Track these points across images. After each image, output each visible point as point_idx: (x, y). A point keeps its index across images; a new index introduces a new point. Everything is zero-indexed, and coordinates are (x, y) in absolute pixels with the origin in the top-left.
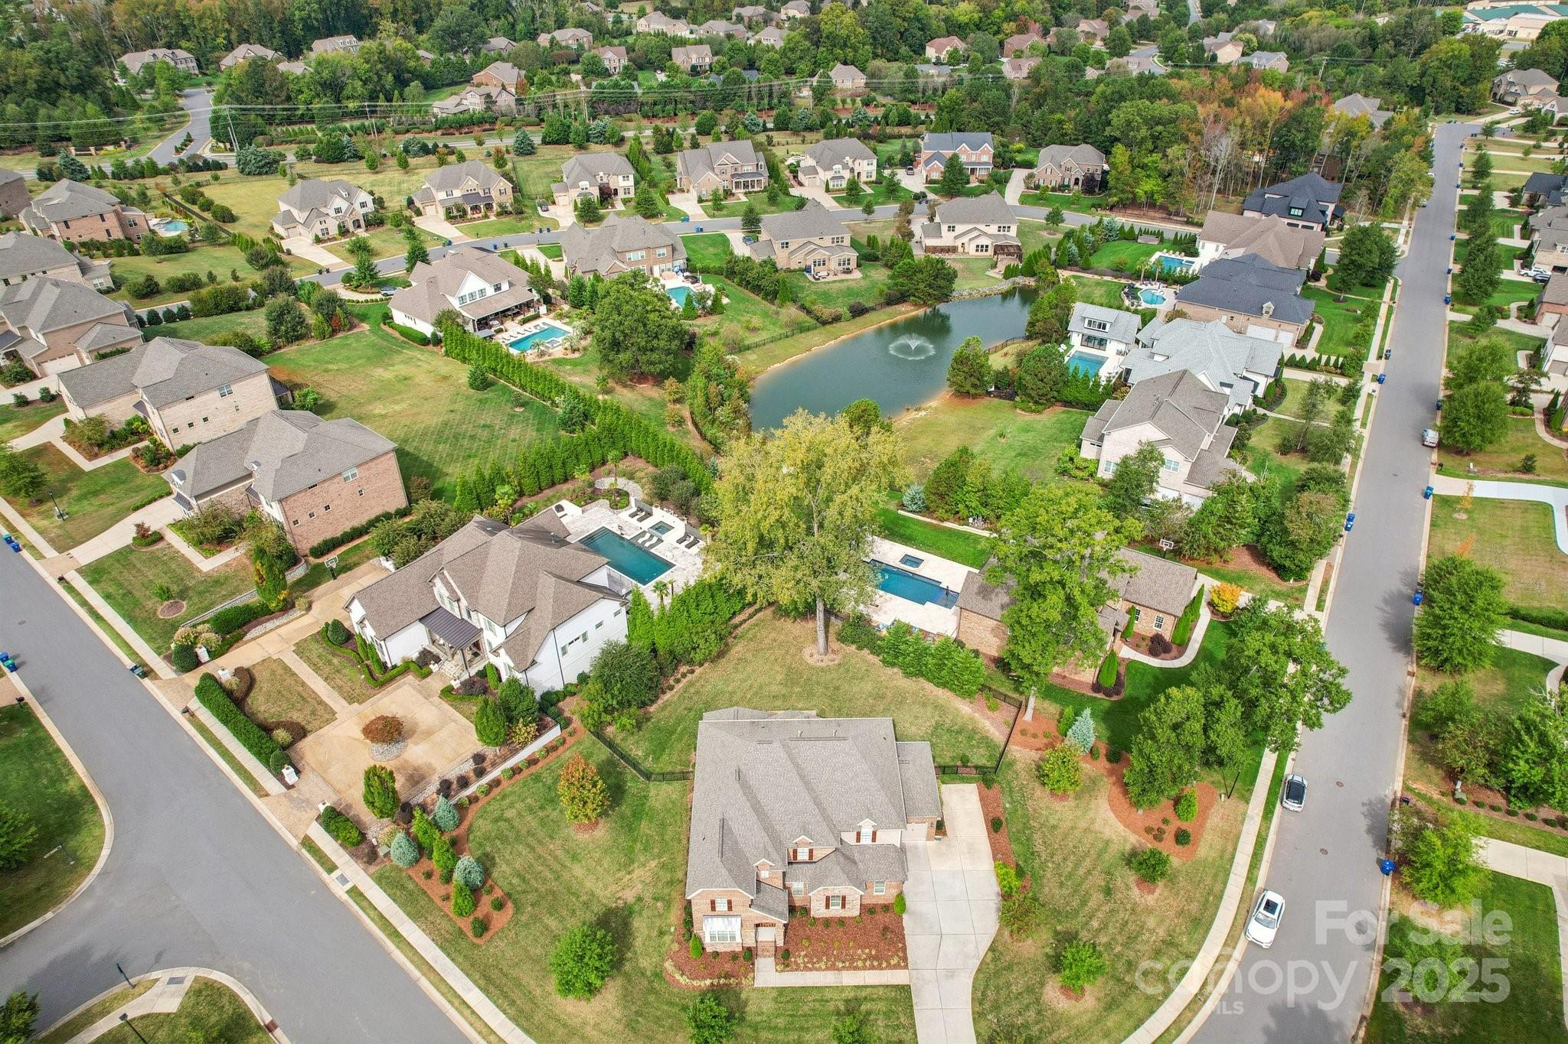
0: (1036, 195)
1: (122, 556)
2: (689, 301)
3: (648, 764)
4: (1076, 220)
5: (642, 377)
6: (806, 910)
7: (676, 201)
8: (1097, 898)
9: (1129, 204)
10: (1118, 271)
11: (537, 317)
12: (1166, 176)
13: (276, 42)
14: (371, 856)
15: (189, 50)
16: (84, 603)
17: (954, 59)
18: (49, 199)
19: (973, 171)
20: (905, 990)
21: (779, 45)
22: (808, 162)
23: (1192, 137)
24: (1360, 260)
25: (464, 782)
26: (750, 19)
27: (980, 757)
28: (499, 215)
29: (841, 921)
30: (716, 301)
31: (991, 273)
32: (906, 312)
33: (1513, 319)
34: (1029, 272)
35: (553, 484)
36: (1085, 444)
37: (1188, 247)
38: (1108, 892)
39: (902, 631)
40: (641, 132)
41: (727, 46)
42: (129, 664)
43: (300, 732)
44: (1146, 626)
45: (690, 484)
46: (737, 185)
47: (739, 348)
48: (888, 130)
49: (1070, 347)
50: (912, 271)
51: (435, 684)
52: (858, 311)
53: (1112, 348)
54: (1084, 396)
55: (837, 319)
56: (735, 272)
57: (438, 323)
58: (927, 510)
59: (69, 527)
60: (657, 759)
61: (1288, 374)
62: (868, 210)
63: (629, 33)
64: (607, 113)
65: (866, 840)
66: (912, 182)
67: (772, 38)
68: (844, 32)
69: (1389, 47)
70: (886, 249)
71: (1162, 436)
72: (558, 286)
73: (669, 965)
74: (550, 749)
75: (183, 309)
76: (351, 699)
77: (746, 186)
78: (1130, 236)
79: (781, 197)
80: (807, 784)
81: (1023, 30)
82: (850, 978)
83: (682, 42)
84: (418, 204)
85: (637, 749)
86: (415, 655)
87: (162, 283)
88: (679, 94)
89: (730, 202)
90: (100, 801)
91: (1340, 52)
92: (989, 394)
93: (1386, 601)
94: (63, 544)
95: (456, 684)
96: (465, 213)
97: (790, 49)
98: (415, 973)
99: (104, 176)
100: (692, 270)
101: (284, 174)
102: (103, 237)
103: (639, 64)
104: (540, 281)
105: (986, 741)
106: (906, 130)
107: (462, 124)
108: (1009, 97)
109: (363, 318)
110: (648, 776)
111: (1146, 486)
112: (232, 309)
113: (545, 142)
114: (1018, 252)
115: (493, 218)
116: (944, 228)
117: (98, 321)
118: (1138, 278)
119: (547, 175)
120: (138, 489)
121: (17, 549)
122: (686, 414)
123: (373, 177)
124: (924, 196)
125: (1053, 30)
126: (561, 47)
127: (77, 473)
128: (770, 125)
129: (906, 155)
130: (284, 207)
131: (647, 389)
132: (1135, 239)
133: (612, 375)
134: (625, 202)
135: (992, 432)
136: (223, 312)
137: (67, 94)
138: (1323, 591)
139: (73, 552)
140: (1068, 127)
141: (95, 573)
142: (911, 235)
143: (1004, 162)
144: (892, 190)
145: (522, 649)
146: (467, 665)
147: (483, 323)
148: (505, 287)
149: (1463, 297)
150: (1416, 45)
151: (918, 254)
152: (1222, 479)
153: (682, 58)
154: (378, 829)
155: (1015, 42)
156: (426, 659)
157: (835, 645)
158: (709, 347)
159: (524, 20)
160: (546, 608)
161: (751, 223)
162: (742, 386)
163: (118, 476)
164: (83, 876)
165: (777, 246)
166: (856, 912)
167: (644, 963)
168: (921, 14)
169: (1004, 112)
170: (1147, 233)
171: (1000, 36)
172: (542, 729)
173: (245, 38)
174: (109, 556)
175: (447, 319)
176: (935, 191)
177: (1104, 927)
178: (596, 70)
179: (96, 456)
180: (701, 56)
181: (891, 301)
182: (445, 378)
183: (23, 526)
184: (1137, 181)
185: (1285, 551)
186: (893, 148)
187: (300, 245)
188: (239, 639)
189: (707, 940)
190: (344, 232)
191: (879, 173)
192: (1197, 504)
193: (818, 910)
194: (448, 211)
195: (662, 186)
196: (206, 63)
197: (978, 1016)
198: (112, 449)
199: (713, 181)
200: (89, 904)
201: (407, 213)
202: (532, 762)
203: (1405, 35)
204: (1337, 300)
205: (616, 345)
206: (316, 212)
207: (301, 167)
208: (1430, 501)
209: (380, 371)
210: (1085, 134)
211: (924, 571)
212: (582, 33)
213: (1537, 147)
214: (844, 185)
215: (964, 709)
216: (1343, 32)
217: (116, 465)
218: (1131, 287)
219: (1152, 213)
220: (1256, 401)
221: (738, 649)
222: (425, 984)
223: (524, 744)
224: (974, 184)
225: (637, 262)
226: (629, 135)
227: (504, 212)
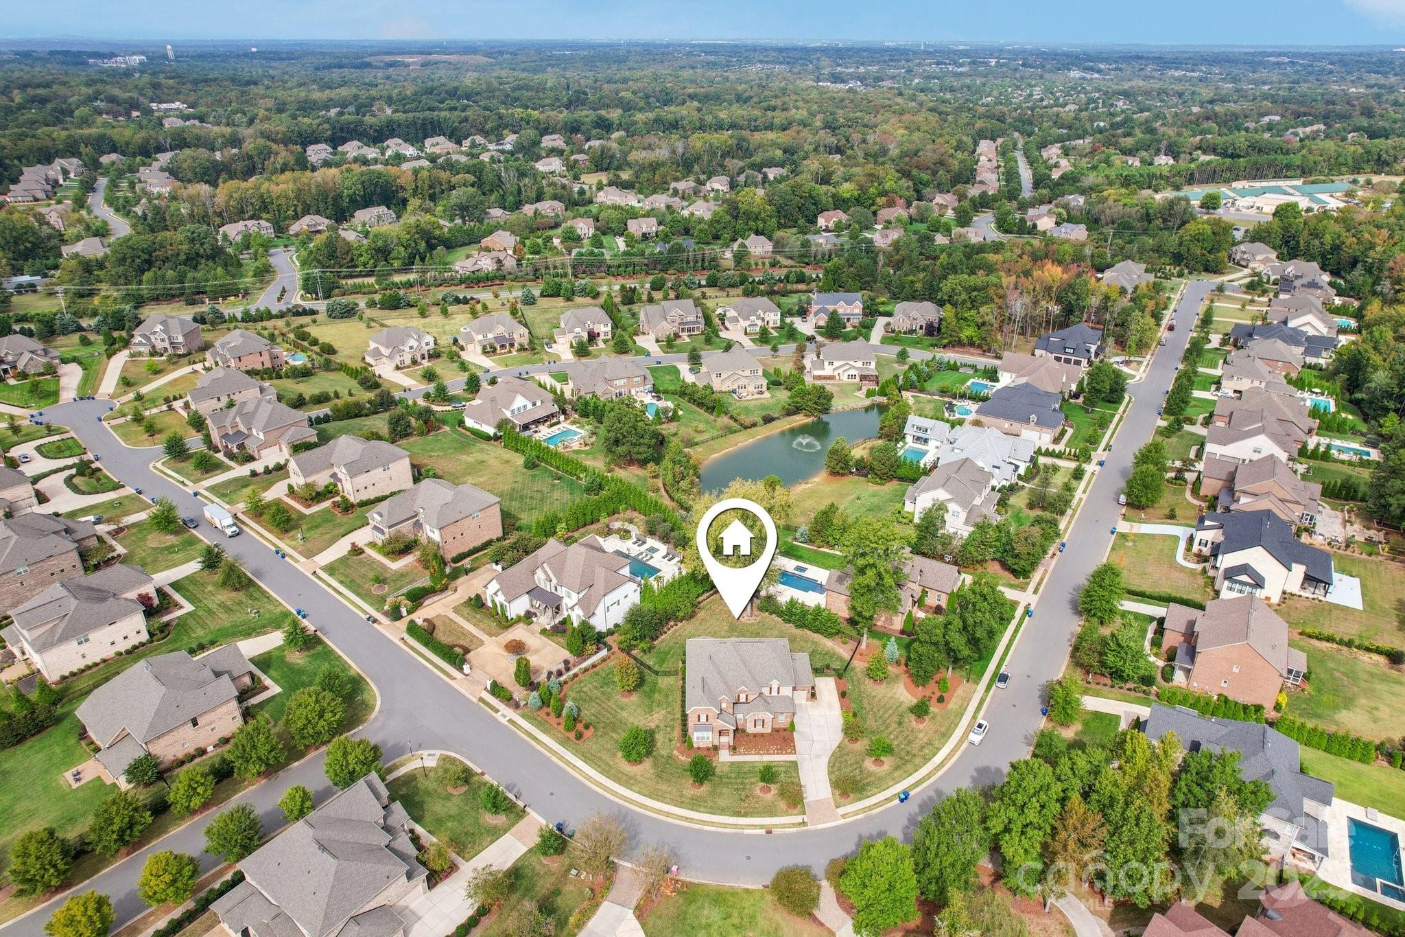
0: (893, 337)
1: (343, 561)
2: (657, 413)
3: (656, 668)
4: (918, 356)
5: (631, 462)
6: (744, 731)
7: (641, 341)
8: (894, 726)
9: (957, 344)
10: (943, 392)
11: (558, 423)
12: (979, 326)
13: (328, 212)
14: (517, 706)
15: (268, 220)
16: (330, 586)
17: (839, 228)
18: (228, 343)
19: (848, 320)
20: (795, 763)
21: (708, 216)
22: (731, 313)
23: (996, 300)
24: (1098, 387)
25: (560, 674)
26: (684, 192)
27: (836, 665)
28: (519, 351)
29: (762, 735)
30: (675, 412)
31: (858, 394)
32: (800, 420)
33: (1198, 425)
34: (883, 393)
35: (585, 525)
36: (907, 503)
37: (992, 375)
38: (900, 723)
39: (793, 603)
40: (611, 287)
41: (668, 218)
42: (364, 617)
43: (467, 651)
44: (931, 600)
45: (668, 524)
46: (683, 330)
47: (691, 444)
48: (789, 287)
49: (906, 443)
50: (803, 394)
51: (536, 628)
52: (768, 420)
53: (932, 444)
54: (911, 475)
55: (754, 425)
56: (685, 393)
57: (499, 427)
58: (810, 541)
59: (307, 545)
60: (661, 666)
61: (1042, 460)
62: (775, 349)
63: (591, 202)
64: (584, 272)
65: (774, 693)
66: (805, 327)
67: (702, 210)
68: (756, 210)
69: (1159, 222)
70: (786, 378)
71: (949, 497)
72: (570, 402)
73: (675, 752)
74: (604, 660)
75: (326, 416)
76: (491, 635)
77: (689, 330)
78: (954, 368)
79: (715, 339)
80: (744, 663)
81: (891, 204)
82: (766, 758)
83: (634, 214)
84: (461, 342)
85: (650, 660)
86: (522, 614)
87: (307, 398)
88: (636, 259)
89: (678, 342)
90: (368, 680)
91: (1123, 226)
92: (852, 473)
93: (1074, 590)
94: (309, 554)
95: (548, 627)
96: (495, 349)
97: (715, 221)
98: (548, 754)
99: (236, 320)
100: (657, 392)
101: (361, 318)
102: (259, 367)
103: (605, 230)
104: (559, 399)
105: (840, 658)
106: (802, 287)
107: (477, 280)
108: (876, 263)
109: (444, 422)
110: (657, 673)
111: (939, 524)
112: (357, 416)
113: (542, 295)
114: (876, 380)
115: (514, 353)
116: (826, 363)
117: (292, 425)
118: (955, 398)
119: (547, 321)
120: (340, 525)
121: (283, 557)
122: (661, 485)
123: (423, 321)
124: (814, 338)
125: (915, 203)
126: (543, 217)
127: (302, 516)
128: (703, 283)
129: (801, 307)
130: (373, 345)
131: (635, 470)
132: (957, 370)
133: (613, 461)
134: (605, 341)
135: (853, 497)
136: (351, 418)
137: (203, 261)
138: (1039, 584)
139: (315, 558)
140: (918, 286)
141: (331, 569)
142: (803, 368)
143: (871, 312)
144: (792, 334)
145: (588, 605)
146: (554, 618)
147: (526, 427)
148: (539, 403)
149: (1169, 411)
150: (1179, 222)
151: (808, 380)
152: (979, 520)
153: (637, 227)
154: (519, 693)
155: (885, 214)
156: (529, 616)
157: (756, 612)
158: (674, 443)
159: (512, 193)
160: (600, 585)
161: (695, 359)
162: (695, 468)
163: (325, 517)
164: (371, 712)
165: (713, 376)
166: (769, 730)
167: (663, 752)
168: (814, 193)
169: (872, 274)
170: (965, 365)
171: (874, 208)
172: (599, 649)
173: (306, 211)
174: (336, 561)
175: (502, 424)
176: (821, 334)
177: (897, 737)
178: (572, 238)
179: (310, 506)
180: (648, 226)
181: (789, 413)
182: (507, 462)
183: (282, 545)
184: (961, 329)
185: (1014, 561)
186: (792, 301)
187: (385, 370)
188: (421, 604)
189: (695, 740)
190: (414, 362)
191: (782, 320)
192: (966, 535)
193: (751, 729)
194: (484, 348)
195: (630, 330)
196: (280, 230)
197: (830, 773)
198: (318, 502)
199: (667, 328)
200: (378, 724)
201: (455, 348)
202: (594, 666)
203: (1170, 215)
204: (1087, 411)
205: (617, 442)
206: (396, 349)
207: (369, 313)
208: (1114, 536)
209: (464, 458)
210: (930, 294)
211: (806, 574)
212: (556, 204)
213: (1252, 301)
214: (758, 330)
215: (828, 644)
216: (1127, 209)
217: (323, 511)
218: (950, 404)
219: (972, 350)
220: (1020, 477)
221: (701, 614)
222: (554, 759)
223: (590, 656)
224: (849, 328)
225: (621, 387)
226: (604, 289)
227: (522, 349)
